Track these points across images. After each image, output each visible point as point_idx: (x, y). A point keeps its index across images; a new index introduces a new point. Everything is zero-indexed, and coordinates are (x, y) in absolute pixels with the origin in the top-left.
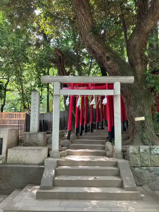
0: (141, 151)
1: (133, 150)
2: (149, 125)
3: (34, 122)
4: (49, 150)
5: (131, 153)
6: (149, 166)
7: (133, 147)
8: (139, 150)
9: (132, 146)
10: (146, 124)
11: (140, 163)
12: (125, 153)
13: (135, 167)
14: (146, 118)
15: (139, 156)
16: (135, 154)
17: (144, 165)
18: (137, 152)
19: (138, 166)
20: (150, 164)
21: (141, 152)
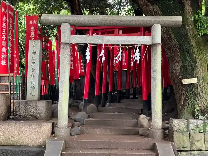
0: (190, 127)
1: (179, 125)
2: (204, 91)
3: (32, 84)
4: (54, 126)
5: (176, 131)
6: (201, 150)
7: (179, 122)
8: (188, 127)
9: (177, 121)
10: (199, 89)
11: (189, 146)
12: (167, 131)
13: (181, 151)
14: (199, 80)
15: (188, 135)
16: (181, 132)
17: (194, 148)
18: (185, 130)
19: (186, 149)
20: (204, 146)
21: (190, 129)
